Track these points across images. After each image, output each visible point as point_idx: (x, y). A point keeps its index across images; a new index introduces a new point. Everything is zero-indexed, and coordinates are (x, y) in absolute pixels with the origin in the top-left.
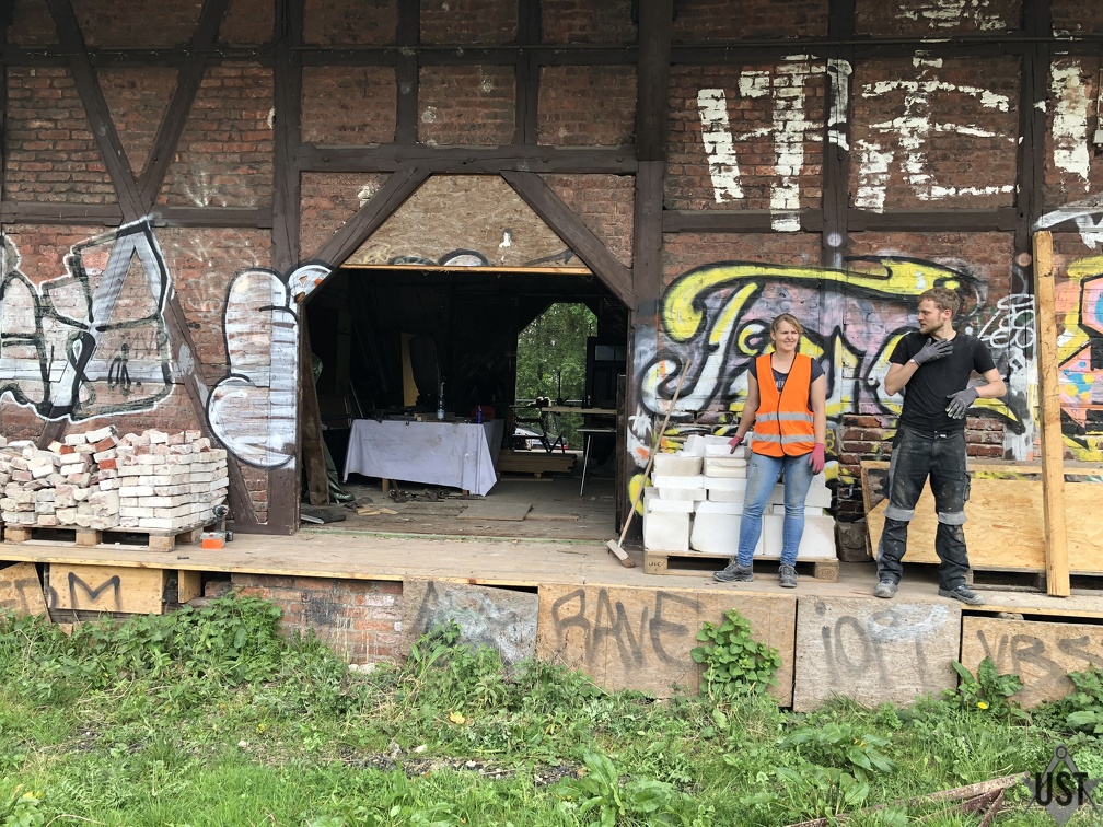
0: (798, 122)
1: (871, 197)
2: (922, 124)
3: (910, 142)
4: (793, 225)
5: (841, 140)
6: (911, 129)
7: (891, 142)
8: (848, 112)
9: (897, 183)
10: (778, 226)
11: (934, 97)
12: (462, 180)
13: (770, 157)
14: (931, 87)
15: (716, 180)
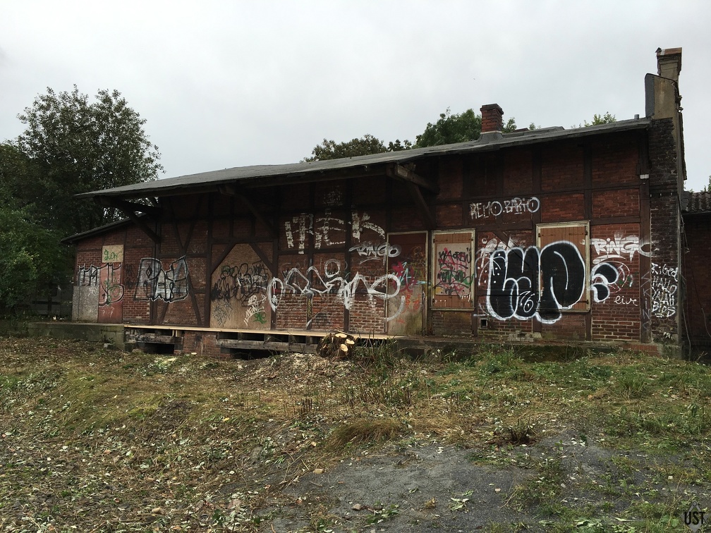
0: (304, 229)
1: (318, 245)
2: (327, 228)
3: (325, 232)
4: (302, 253)
5: (311, 232)
6: (325, 229)
7: (321, 232)
8: (313, 226)
9: (323, 242)
10: (300, 253)
11: (329, 221)
12: (242, 245)
13: (299, 237)
14: (329, 219)
15: (289, 243)
